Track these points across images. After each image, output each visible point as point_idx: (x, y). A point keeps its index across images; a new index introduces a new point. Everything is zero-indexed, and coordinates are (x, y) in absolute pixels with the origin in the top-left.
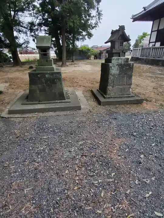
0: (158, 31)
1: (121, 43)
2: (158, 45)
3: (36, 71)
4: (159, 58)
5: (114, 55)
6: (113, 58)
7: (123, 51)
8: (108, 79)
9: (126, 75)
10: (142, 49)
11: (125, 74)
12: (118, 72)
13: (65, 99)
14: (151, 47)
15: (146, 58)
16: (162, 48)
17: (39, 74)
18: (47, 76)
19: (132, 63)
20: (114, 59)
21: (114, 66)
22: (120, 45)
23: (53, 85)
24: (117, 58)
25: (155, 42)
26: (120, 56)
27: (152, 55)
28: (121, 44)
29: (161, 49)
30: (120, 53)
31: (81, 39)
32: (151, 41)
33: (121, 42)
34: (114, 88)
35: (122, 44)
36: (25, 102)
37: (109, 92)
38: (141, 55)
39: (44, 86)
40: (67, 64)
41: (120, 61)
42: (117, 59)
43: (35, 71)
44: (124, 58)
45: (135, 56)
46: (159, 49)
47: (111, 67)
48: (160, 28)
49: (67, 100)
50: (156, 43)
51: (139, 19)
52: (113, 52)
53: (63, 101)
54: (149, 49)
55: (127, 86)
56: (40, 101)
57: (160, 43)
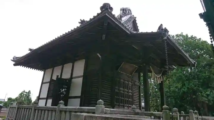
0: (51, 82)
25: (47, 99)
57: (51, 100)
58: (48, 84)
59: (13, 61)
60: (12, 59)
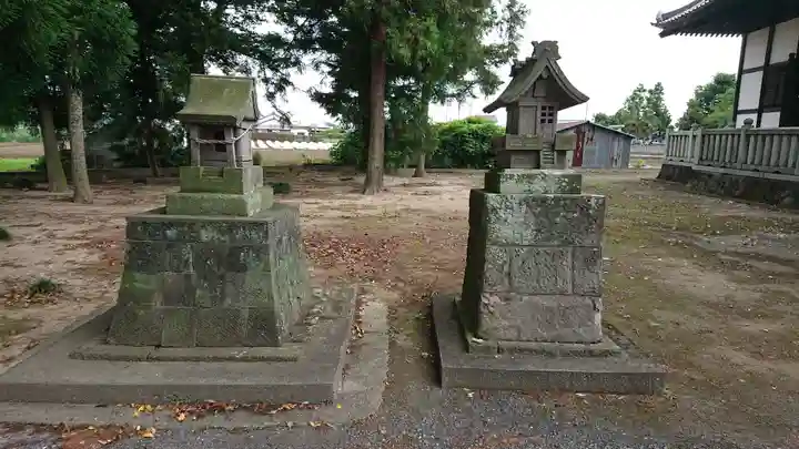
0: (768, 69)
1: (547, 111)
2: (771, 120)
3: (165, 213)
4: (777, 172)
5: (513, 158)
6: (507, 171)
7: (553, 146)
8: (484, 261)
9: (570, 249)
10: (703, 136)
11: (567, 243)
12: (529, 235)
13: (276, 344)
14: (739, 130)
15: (722, 170)
16: (790, 135)
17: (170, 225)
18: (205, 235)
19: (598, 199)
20: (512, 176)
21: (507, 207)
22: (543, 121)
23: (229, 276)
24: (529, 172)
25: (760, 112)
26: (538, 167)
27: (749, 162)
28: (543, 115)
29: (785, 139)
30: (538, 152)
31: (453, 96)
32: (739, 109)
33: (543, 108)
34: (515, 305)
35: (551, 115)
36: (94, 346)
37: (486, 322)
38: (701, 159)
39: (188, 277)
40: (388, 181)
41: (538, 187)
42: (523, 175)
43: (163, 211)
44: (558, 173)
45: (676, 162)
46: (776, 138)
47: (494, 209)
48: (773, 61)
49: (285, 350)
50: (764, 115)
51: (687, 27)
52: (508, 148)
53: (267, 351)
54: (733, 135)
55: (579, 299)
56: (159, 346)
57: (778, 114)
58: (760, 74)
59: (656, 25)
60: (655, 22)
